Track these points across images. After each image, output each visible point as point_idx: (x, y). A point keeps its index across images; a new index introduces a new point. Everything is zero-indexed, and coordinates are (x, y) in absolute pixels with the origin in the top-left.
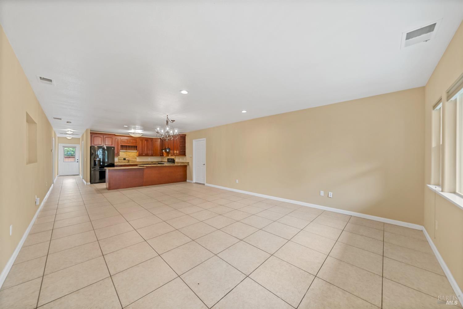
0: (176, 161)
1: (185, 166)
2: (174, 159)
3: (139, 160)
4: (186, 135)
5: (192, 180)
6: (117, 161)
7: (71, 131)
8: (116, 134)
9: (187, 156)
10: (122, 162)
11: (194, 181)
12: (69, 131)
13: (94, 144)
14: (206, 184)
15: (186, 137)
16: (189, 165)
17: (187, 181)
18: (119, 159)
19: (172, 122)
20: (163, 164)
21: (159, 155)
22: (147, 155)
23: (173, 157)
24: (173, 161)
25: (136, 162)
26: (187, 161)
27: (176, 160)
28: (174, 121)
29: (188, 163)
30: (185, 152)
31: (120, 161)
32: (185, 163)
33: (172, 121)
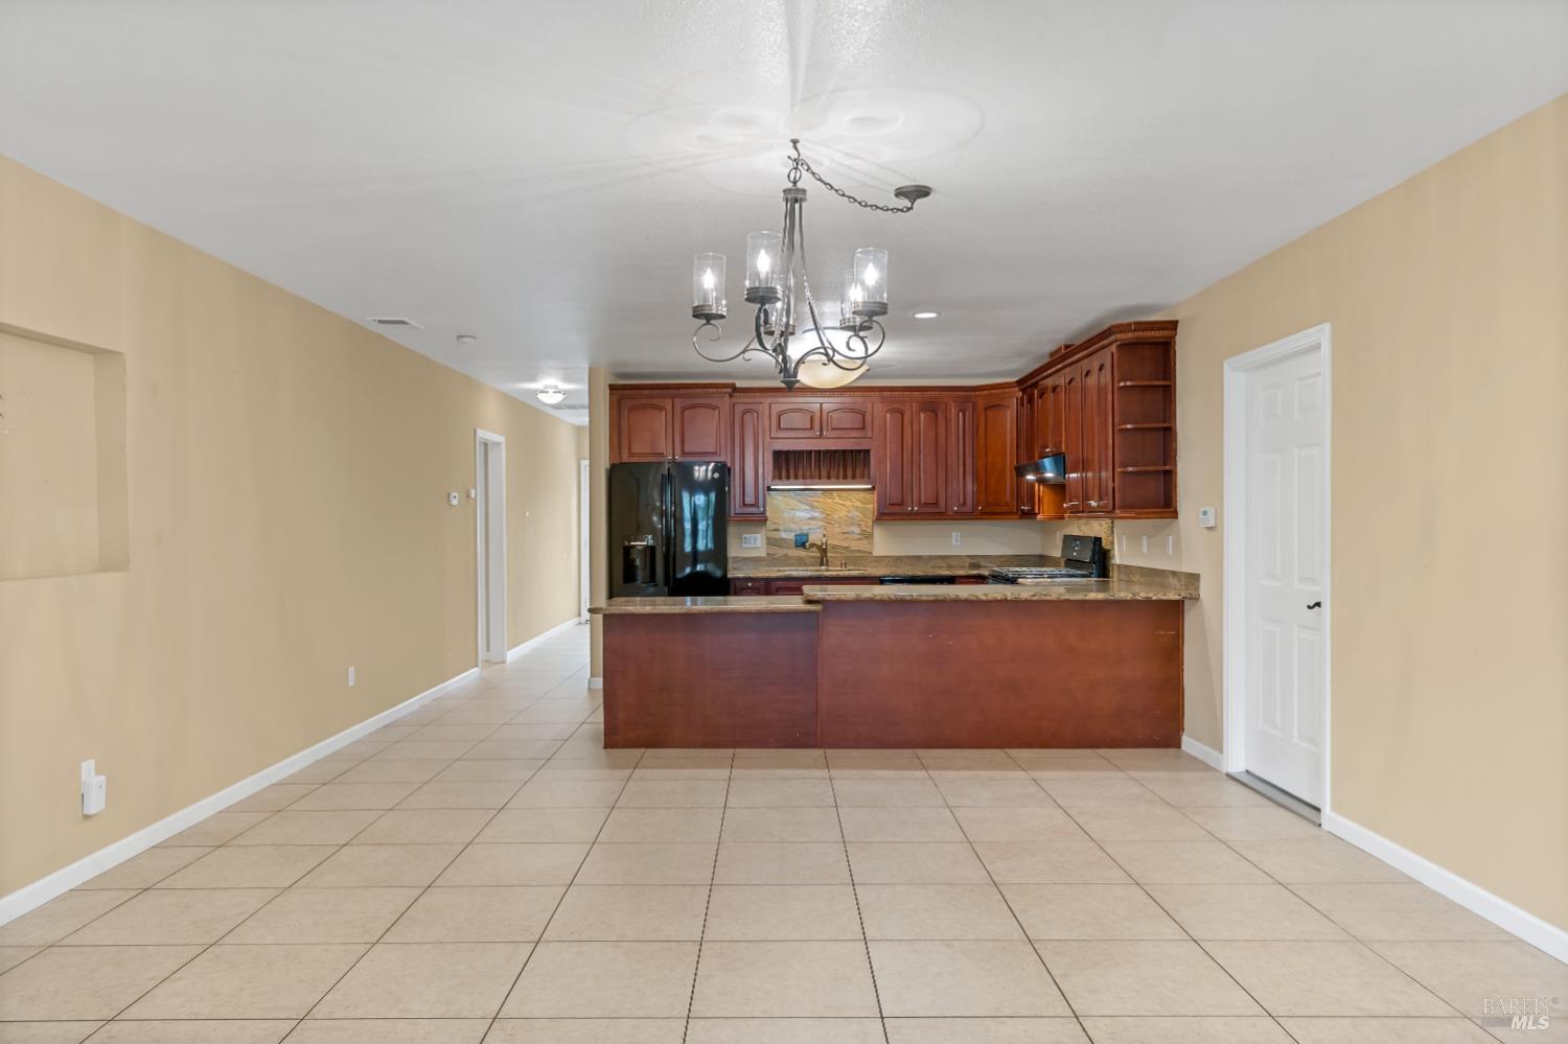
0: (1118, 558)
1: (1173, 612)
2: (1098, 540)
3: (888, 544)
4: (1173, 325)
5: (1218, 744)
6: (763, 553)
7: (556, 387)
8: (739, 384)
9: (1181, 516)
10: (786, 560)
11: (1237, 757)
12: (551, 391)
13: (631, 454)
14: (1331, 819)
15: (1178, 338)
16: (1196, 599)
17: (1188, 743)
18: (771, 542)
19: (905, 203)
20: (1012, 581)
21: (1011, 513)
22: (934, 512)
23: (1096, 528)
24: (1099, 561)
25: (866, 557)
26: (1186, 567)
27: (1116, 551)
28: (922, 192)
29: (1194, 578)
30: (1169, 477)
31: (780, 552)
32: (1173, 581)
33: (900, 193)
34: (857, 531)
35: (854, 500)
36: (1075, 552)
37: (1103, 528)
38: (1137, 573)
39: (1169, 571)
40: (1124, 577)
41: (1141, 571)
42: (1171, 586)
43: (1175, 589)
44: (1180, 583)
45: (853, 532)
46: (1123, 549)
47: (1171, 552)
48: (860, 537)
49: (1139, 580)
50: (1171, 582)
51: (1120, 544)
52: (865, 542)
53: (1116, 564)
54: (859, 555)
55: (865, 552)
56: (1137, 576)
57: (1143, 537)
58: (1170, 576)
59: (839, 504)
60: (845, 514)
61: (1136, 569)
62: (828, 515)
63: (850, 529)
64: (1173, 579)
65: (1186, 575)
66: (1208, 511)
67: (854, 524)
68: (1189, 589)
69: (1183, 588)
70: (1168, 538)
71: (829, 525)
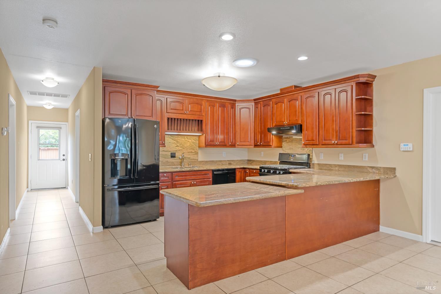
10: (167, 163)
22: (224, 145)
31: (165, 160)
34: (193, 151)
35: (192, 139)
36: (292, 159)
37: (305, 151)
38: (336, 167)
39: (368, 166)
40: (325, 168)
41: (340, 166)
42: (370, 172)
43: (375, 173)
44: (379, 171)
45: (192, 152)
46: (320, 158)
47: (367, 159)
48: (194, 154)
49: (338, 169)
50: (370, 170)
51: (318, 157)
52: (195, 156)
53: (316, 164)
54: (194, 160)
55: (196, 160)
56: (337, 168)
57: (340, 154)
58: (368, 168)
59: (187, 141)
60: (189, 145)
61: (336, 166)
62: (183, 145)
63: (191, 151)
64: (372, 169)
65: (384, 168)
66: (408, 145)
67: (192, 149)
68: (387, 173)
69: (382, 173)
70: (364, 154)
71: (183, 149)
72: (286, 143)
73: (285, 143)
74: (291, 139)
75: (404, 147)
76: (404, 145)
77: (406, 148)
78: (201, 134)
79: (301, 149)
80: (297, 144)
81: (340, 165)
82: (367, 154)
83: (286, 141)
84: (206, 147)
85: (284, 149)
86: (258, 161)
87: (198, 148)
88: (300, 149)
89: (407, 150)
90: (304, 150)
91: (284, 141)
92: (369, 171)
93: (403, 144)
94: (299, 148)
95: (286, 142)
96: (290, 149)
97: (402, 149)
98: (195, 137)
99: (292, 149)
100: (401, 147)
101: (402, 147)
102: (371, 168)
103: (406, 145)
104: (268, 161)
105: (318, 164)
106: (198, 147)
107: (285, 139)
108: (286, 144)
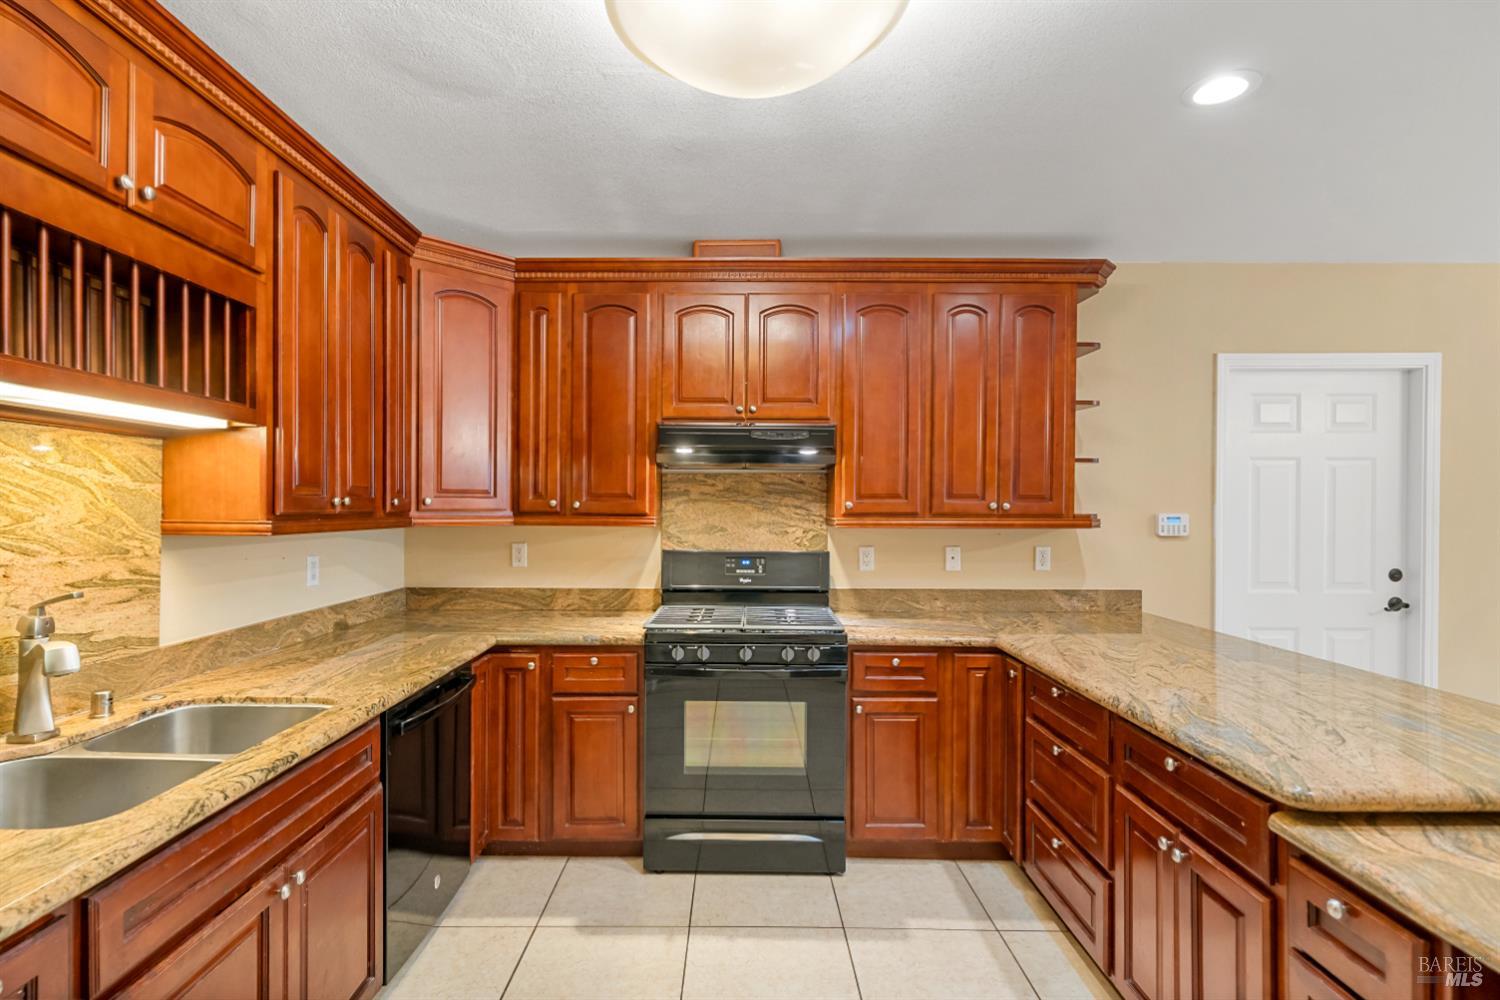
34: (119, 572)
35: (109, 466)
36: (745, 578)
37: (792, 537)
38: (936, 599)
39: (1057, 591)
40: (886, 605)
41: (952, 595)
42: (1061, 608)
43: (1079, 612)
44: (1092, 604)
45: (106, 581)
46: (863, 568)
47: (1048, 567)
48: (123, 592)
49: (944, 608)
50: (1062, 604)
51: (851, 563)
52: (139, 608)
53: (843, 590)
54: (122, 653)
55: (140, 641)
56: (938, 603)
57: (948, 549)
58: (1057, 596)
59: (60, 475)
60: (82, 513)
61: (933, 594)
62: (19, 519)
63: (99, 569)
64: (1069, 600)
65: (1107, 593)
66: (1179, 518)
67: (109, 551)
68: (1118, 609)
69: (1103, 609)
70: (1038, 549)
71: (19, 560)
72: (686, 502)
73: (678, 504)
74: (713, 485)
75: (1169, 526)
76: (1168, 518)
77: (1174, 527)
78: (222, 424)
79: (770, 532)
80: (748, 507)
81: (952, 591)
82: (1049, 549)
83: (686, 492)
84: (275, 532)
85: (672, 530)
86: (493, 591)
87: (157, 540)
88: (762, 530)
89: (1171, 534)
90: (787, 533)
91: (674, 495)
92: (1058, 605)
93: (1165, 516)
94: (759, 524)
95: (685, 498)
96: (711, 529)
97: (1163, 531)
98: (131, 448)
99: (723, 530)
100: (1161, 523)
101: (1163, 527)
102: (1066, 597)
103: (1174, 518)
104: (569, 591)
105: (856, 592)
106: (159, 533)
107: (678, 485)
108: (681, 506)
